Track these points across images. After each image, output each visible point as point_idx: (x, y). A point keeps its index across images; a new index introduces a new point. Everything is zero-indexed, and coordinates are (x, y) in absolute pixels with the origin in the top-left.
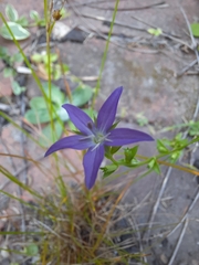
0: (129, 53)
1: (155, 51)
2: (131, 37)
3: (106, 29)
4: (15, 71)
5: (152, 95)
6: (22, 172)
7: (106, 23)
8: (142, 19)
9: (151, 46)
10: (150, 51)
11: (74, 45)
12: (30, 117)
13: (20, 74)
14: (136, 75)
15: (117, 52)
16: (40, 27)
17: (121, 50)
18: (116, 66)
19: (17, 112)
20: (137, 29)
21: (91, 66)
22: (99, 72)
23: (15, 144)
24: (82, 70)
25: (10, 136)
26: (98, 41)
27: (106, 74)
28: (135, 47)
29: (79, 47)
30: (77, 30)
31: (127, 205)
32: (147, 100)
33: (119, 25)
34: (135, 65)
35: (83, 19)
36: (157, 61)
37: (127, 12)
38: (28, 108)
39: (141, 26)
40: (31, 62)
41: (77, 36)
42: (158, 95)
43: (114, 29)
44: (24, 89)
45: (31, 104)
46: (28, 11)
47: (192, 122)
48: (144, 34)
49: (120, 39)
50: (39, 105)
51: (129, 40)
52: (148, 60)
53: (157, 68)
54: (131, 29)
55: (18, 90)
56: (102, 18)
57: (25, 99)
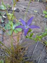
1: (35, 16)
2: (30, 12)
3: (25, 10)
4: (2, 17)
6: (1, 41)
7: (25, 8)
9: (34, 15)
11: (17, 12)
12: (5, 28)
13: (3, 18)
15: (27, 15)
16: (9, 7)
17: (28, 15)
18: (26, 18)
19: (2, 27)
20: (32, 11)
21: (20, 17)
24: (18, 18)
26: (22, 12)
27: (24, 20)
28: (31, 14)
29: (18, 13)
30: (18, 9)
31: (27, 51)
35: (19, 7)
36: (36, 18)
39: (32, 10)
40: (6, 15)
41: (18, 11)
43: (26, 10)
44: (4, 21)
45: (5, 25)
46: (7, 4)
47: (43, 32)
48: (33, 12)
49: (28, 12)
50: (7, 26)
51: (30, 13)
52: (34, 18)
53: (36, 20)
54: (30, 10)
55: (2, 21)
56: (24, 7)
57: (4, 24)
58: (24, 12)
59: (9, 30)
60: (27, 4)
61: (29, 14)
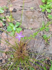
1: (32, 12)
2: (27, 10)
3: (21, 8)
5: (32, 23)
8: (29, 5)
11: (14, 13)
12: (7, 30)
13: (4, 21)
14: (29, 18)
15: (24, 13)
16: (6, 9)
18: (24, 17)
19: (4, 29)
21: (19, 17)
22: (21, 19)
23: (5, 36)
24: (17, 19)
25: (4, 35)
26: (20, 11)
28: (28, 12)
29: (16, 13)
30: (15, 9)
32: (31, 24)
33: (24, 7)
34: (28, 16)
35: (16, 6)
36: (33, 15)
38: (6, 28)
39: (29, 7)
40: (6, 18)
41: (15, 11)
42: (33, 22)
44: (5, 24)
49: (25, 10)
50: (9, 28)
51: (26, 10)
52: (31, 15)
53: (33, 16)
54: (27, 7)
55: (4, 25)
57: (6, 26)
59: (11, 31)
60: (23, 1)
61: (26, 12)
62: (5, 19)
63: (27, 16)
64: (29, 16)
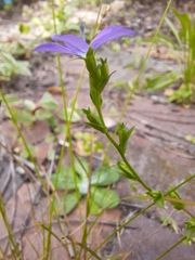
0: (164, 153)
2: (169, 141)
3: (147, 130)
7: (147, 126)
9: (188, 152)
10: (185, 156)
15: (153, 149)
17: (157, 149)
18: (149, 160)
20: (176, 137)
27: (138, 165)
28: (172, 149)
34: (168, 163)
37: (168, 123)
39: (179, 135)
43: (153, 132)
44: (57, 157)
48: (182, 142)
49: (159, 141)
51: (167, 143)
52: (182, 163)
53: (191, 172)
54: (171, 135)
56: (145, 122)
58: (143, 137)
60: (161, 113)
61: (162, 148)
62: (68, 140)
63: (164, 162)
64: (172, 163)
